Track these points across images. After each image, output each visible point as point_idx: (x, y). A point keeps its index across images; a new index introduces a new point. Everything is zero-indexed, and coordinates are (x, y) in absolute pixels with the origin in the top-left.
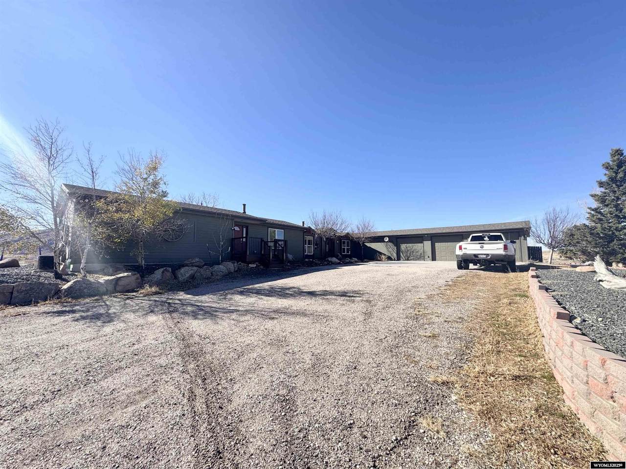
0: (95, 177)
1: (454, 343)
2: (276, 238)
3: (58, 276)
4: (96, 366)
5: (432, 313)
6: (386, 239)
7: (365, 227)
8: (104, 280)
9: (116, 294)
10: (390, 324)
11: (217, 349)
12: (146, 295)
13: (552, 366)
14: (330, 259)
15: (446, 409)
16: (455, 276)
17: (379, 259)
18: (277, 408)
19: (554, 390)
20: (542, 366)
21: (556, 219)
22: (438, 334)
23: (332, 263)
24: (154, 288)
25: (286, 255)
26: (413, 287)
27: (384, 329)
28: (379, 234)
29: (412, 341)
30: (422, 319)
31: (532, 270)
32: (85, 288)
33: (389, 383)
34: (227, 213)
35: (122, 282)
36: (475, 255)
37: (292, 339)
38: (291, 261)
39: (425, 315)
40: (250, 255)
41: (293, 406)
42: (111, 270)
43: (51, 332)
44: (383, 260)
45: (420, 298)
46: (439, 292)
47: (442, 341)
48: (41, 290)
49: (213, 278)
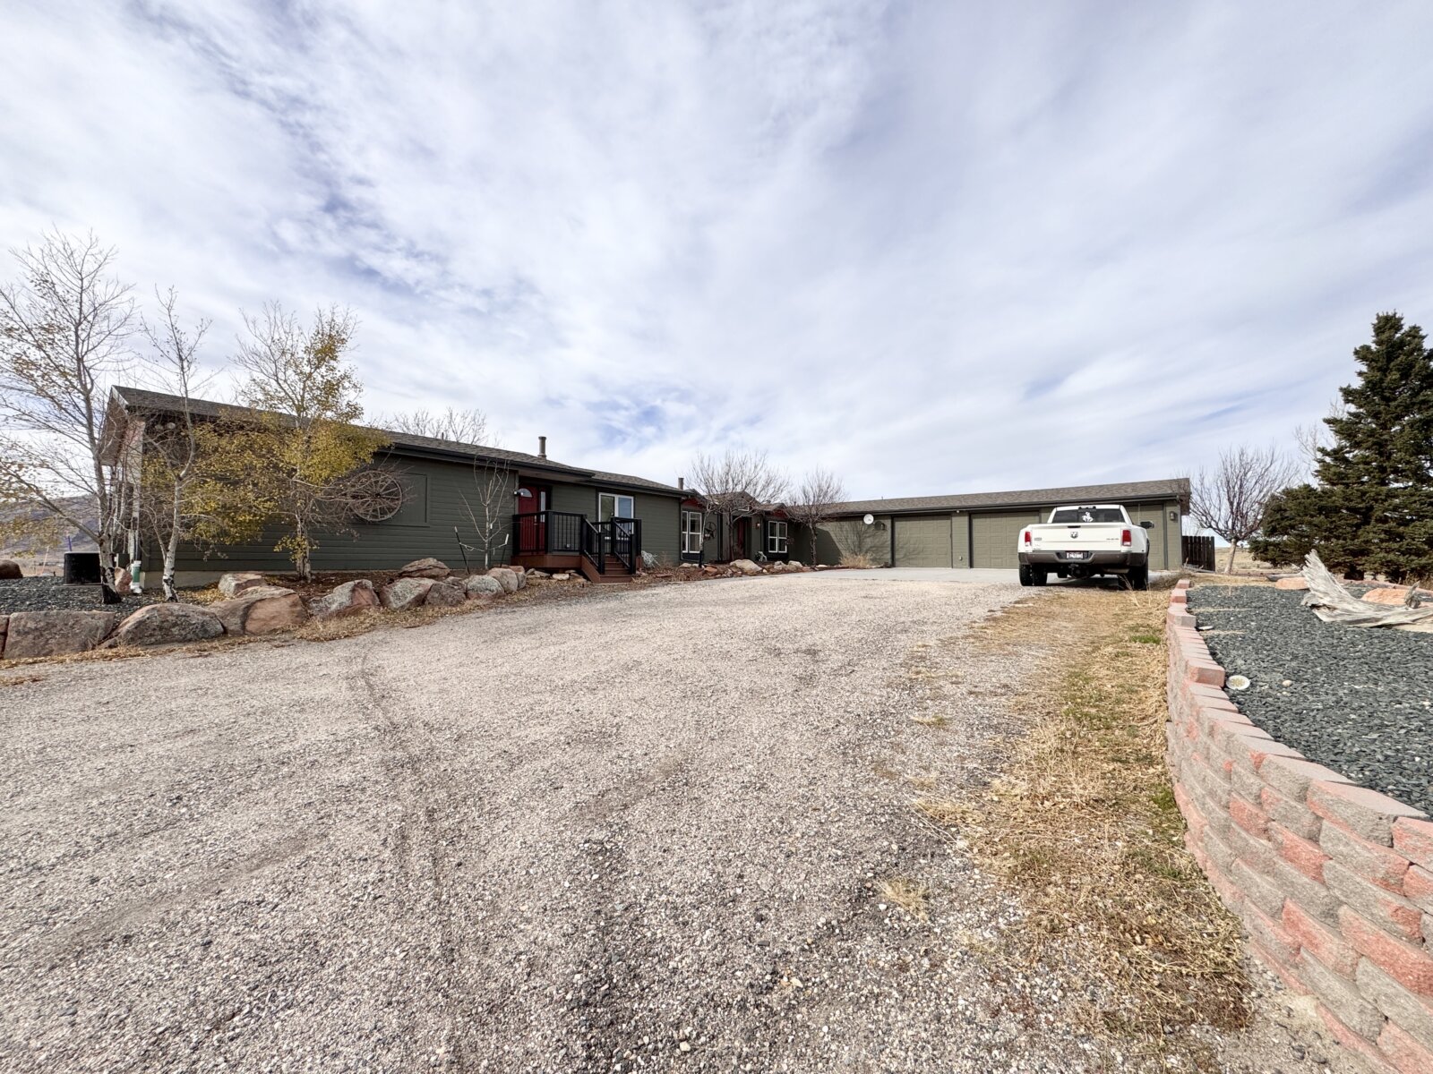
0: (186, 370)
1: (982, 735)
2: (617, 515)
3: (111, 598)
4: (194, 787)
5: (945, 677)
6: (869, 520)
7: (822, 492)
8: (216, 607)
9: (247, 638)
10: (851, 699)
11: (465, 751)
12: (314, 640)
13: (1174, 780)
14: (739, 563)
15: (940, 866)
16: (1013, 600)
17: (851, 564)
18: (583, 865)
19: (1169, 826)
20: (1156, 780)
21: (1245, 474)
22: (950, 719)
23: (744, 573)
24: (332, 626)
25: (639, 553)
26: (915, 622)
27: (836, 710)
28: (852, 509)
29: (892, 733)
30: (921, 688)
31: (1181, 587)
32: (175, 625)
33: (829, 816)
34: (501, 457)
35: (260, 613)
36: (1058, 554)
37: (631, 731)
38: (649, 569)
39: (929, 681)
40: (555, 553)
41: (619, 862)
42: (233, 584)
43: (96, 719)
44: (861, 565)
45: (924, 646)
46: (968, 632)
47: (956, 732)
48: (72, 627)
49: (468, 603)
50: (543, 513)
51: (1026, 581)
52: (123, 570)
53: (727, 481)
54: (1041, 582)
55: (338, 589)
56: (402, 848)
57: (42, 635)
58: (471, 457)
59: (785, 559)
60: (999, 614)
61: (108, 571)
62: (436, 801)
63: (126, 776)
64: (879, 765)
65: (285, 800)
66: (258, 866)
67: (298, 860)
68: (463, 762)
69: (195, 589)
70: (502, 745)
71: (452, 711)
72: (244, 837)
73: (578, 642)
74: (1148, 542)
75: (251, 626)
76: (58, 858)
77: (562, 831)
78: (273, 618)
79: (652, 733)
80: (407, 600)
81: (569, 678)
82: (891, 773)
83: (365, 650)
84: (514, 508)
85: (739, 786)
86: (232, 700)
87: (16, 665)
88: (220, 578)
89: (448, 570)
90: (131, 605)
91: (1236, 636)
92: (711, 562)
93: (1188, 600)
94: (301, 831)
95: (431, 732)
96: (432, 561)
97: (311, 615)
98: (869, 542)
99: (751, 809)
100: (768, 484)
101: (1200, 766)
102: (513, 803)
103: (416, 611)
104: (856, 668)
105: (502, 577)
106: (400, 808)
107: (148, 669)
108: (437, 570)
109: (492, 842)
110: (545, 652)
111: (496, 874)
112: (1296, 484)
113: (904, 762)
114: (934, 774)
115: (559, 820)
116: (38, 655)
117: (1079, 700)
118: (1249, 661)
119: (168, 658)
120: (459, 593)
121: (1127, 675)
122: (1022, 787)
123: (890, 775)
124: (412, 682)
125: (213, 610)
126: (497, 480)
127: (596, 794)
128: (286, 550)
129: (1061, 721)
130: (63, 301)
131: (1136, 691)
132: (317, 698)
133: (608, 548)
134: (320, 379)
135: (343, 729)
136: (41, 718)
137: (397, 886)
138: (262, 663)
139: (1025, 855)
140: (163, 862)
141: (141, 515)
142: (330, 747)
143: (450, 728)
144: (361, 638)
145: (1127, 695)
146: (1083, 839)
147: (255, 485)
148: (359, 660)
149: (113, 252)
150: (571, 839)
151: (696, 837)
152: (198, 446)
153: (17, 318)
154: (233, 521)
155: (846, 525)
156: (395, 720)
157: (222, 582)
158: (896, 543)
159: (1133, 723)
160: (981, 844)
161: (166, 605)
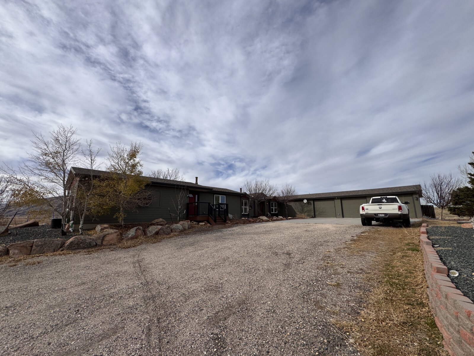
0: (93, 163)
1: (355, 291)
2: (220, 202)
3: (64, 234)
4: (83, 306)
5: (338, 265)
6: (305, 201)
7: (288, 192)
8: (94, 236)
9: (103, 247)
10: (304, 274)
11: (170, 293)
12: (123, 248)
13: (434, 315)
14: (261, 217)
15: (344, 350)
16: (360, 232)
17: (300, 217)
18: (211, 344)
19: (435, 337)
20: (426, 314)
21: (442, 184)
22: (342, 283)
23: (263, 221)
24: (129, 243)
25: (228, 215)
26: (324, 241)
27: (299, 279)
28: (299, 197)
29: (321, 289)
30: (330, 270)
31: (424, 227)
32: (81, 243)
33: (299, 325)
34: (184, 184)
35: (107, 238)
36: (375, 214)
37: (227, 286)
38: (231, 220)
39: (332, 267)
40: (200, 216)
41: (223, 343)
42: (100, 228)
43: (55, 278)
44: (304, 217)
45: (329, 252)
46: (345, 246)
47: (345, 289)
48: (51, 244)
49: (172, 234)
50: (196, 202)
51: (364, 224)
52: (68, 224)
53: (256, 189)
54: (370, 224)
55: (132, 230)
56: (149, 335)
57: (42, 247)
58: (174, 185)
59: (277, 215)
60: (355, 238)
61: (64, 225)
62: (160, 314)
63: (63, 301)
64: (317, 303)
65: (111, 312)
66: (101, 340)
67: (114, 338)
68: (169, 298)
69: (88, 230)
70: (183, 291)
71: (166, 277)
72: (97, 328)
73: (208, 249)
74: (408, 210)
75: (104, 243)
76: (39, 334)
77: (203, 329)
78: (111, 240)
79: (234, 287)
80: (153, 233)
81: (205, 264)
82: (321, 307)
83: (139, 252)
84: (187, 201)
85: (266, 311)
86: (97, 271)
87: (34, 257)
88: (96, 226)
89: (166, 223)
90: (69, 236)
91: (449, 250)
92: (252, 217)
93: (427, 233)
94: (116, 326)
95: (159, 285)
96: (161, 219)
97: (123, 239)
98: (306, 209)
99: (271, 321)
100: (270, 190)
101: (444, 311)
102: (186, 316)
103: (155, 237)
104: (305, 261)
105: (183, 224)
106: (148, 317)
107: (72, 259)
108: (162, 222)
109: (179, 333)
110: (197, 253)
111: (180, 347)
112: (462, 186)
113: (326, 302)
114: (338, 308)
115: (202, 324)
116: (40, 254)
117: (391, 276)
118: (456, 263)
119: (79, 255)
120: (169, 230)
121: (408, 265)
122: (373, 316)
123: (321, 308)
124: (153, 265)
125: (93, 238)
126: (182, 192)
127: (215, 313)
128: (117, 217)
129: (385, 285)
130: (61, 145)
131: (413, 273)
132: (123, 271)
133: (217, 213)
134: (131, 164)
135: (131, 284)
136: (39, 277)
137: (147, 351)
138: (106, 257)
139: (377, 347)
140: (71, 337)
141: (75, 207)
142: (127, 291)
143: (165, 284)
144: (138, 247)
145: (409, 274)
146: (400, 341)
147: (109, 196)
148: (137, 256)
149: (76, 130)
150: (207, 332)
151: (251, 333)
152: (94, 186)
153: (48, 151)
154: (102, 208)
155: (297, 203)
156: (148, 280)
157: (97, 228)
158: (315, 209)
159: (413, 287)
160: (359, 341)
161: (80, 236)
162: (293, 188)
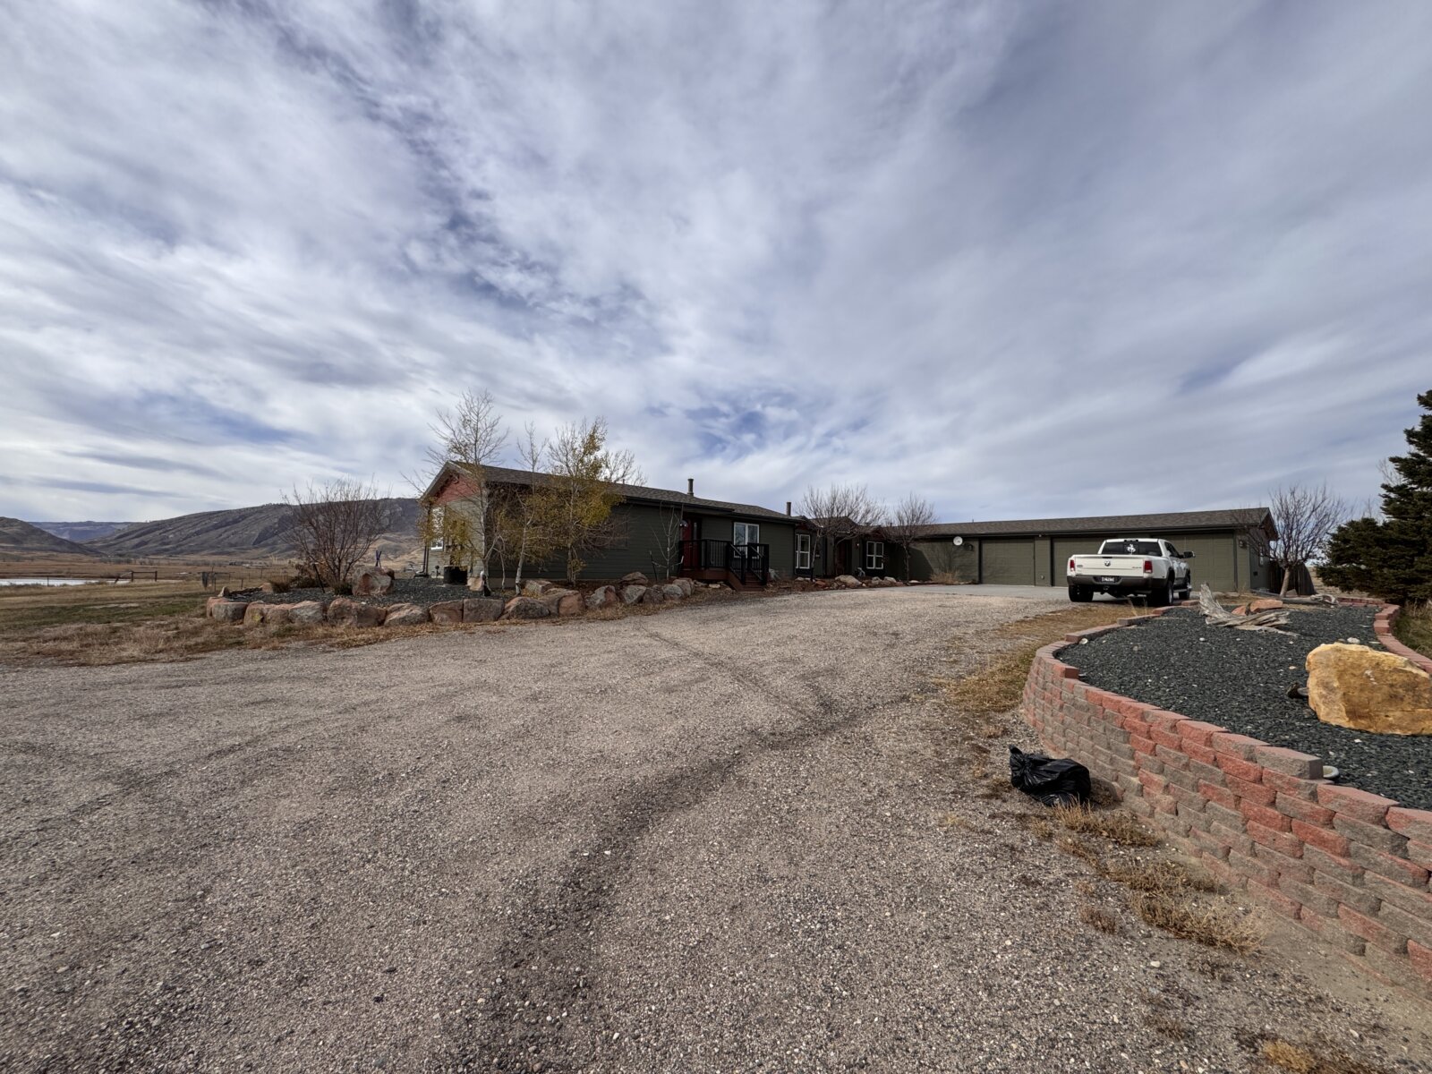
6: (958, 541)
7: (915, 516)
14: (842, 578)
17: (941, 580)
23: (847, 586)
24: (601, 613)
25: (767, 570)
28: (943, 531)
35: (565, 603)
36: (1096, 578)
38: (776, 582)
40: (711, 569)
44: (950, 581)
51: (1075, 597)
55: (597, 591)
57: (478, 612)
59: (882, 575)
60: (1030, 619)
75: (561, 611)
78: (570, 607)
80: (634, 599)
84: (681, 536)
87: (471, 626)
89: (650, 580)
92: (819, 577)
96: (639, 574)
97: (588, 606)
98: (958, 561)
100: (868, 512)
103: (639, 606)
105: (682, 586)
108: (644, 580)
116: (477, 622)
120: (661, 595)
126: (673, 518)
155: (937, 545)
157: (528, 585)
158: (984, 562)
162: (927, 506)
